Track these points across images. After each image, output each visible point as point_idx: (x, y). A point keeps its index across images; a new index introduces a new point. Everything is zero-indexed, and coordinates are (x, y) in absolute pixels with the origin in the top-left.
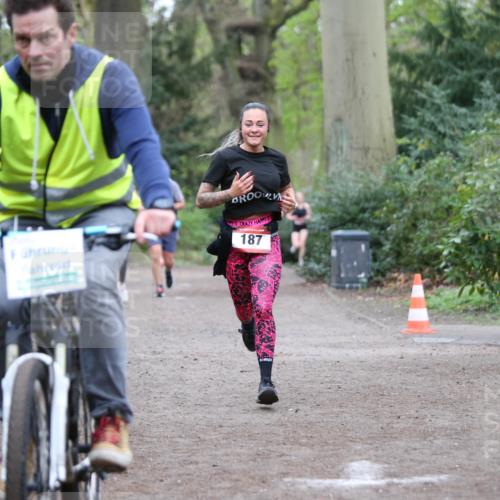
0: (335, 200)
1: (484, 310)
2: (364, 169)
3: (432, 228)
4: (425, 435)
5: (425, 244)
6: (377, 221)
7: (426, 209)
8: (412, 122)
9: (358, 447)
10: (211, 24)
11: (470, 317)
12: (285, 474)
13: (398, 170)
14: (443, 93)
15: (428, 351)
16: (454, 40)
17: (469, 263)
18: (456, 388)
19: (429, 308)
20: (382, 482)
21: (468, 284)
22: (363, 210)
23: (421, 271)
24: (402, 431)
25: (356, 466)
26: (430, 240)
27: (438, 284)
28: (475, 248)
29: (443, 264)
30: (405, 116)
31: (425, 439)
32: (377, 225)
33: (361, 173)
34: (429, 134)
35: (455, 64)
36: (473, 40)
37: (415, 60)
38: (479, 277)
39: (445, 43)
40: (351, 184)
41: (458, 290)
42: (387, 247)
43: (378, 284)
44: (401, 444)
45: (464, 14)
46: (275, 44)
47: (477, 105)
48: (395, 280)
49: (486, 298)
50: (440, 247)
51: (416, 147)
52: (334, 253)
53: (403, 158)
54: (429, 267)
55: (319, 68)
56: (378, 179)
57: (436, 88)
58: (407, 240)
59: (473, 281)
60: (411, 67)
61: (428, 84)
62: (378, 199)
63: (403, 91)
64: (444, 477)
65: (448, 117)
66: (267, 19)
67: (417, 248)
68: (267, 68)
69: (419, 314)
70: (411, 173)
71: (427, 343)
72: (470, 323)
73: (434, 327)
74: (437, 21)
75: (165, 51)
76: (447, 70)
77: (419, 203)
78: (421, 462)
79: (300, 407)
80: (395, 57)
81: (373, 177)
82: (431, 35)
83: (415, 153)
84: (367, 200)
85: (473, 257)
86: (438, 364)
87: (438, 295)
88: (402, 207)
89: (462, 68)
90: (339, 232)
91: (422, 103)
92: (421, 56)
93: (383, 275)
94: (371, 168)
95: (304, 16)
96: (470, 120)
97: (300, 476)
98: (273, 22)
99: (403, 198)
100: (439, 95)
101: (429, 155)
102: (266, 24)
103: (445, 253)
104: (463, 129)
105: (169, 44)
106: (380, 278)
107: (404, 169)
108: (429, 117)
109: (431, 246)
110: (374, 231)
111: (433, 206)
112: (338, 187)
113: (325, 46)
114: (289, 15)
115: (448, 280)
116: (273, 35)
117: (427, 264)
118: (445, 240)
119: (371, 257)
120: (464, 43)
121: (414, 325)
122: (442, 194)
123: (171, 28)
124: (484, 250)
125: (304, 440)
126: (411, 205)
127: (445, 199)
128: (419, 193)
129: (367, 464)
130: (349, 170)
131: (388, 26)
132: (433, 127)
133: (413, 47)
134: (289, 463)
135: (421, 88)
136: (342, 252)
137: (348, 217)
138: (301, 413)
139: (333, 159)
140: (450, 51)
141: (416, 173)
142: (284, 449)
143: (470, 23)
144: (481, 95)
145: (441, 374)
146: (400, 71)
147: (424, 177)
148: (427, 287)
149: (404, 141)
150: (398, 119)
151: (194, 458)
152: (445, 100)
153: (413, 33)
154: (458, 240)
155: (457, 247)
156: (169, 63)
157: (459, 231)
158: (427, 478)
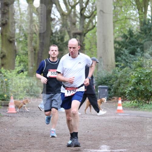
0: (99, 78)
1: (137, 107)
2: (107, 70)
3: (124, 86)
4: (121, 139)
5: (122, 90)
6: (110, 84)
7: (122, 81)
8: (119, 59)
9: (104, 141)
10: (69, 32)
11: (133, 109)
12: (85, 148)
13: (115, 71)
14: (128, 51)
15: (122, 117)
16: (131, 38)
17: (133, 95)
18: (129, 127)
19: (123, 106)
20: (110, 151)
21: (133, 100)
22: (106, 81)
23: (121, 97)
24: (115, 138)
25: (103, 146)
26: (123, 89)
27: (125, 100)
28: (135, 91)
29: (126, 95)
30: (118, 57)
31: (121, 140)
32: (110, 85)
33: (106, 71)
34: (124, 62)
35: (131, 44)
36: (135, 38)
37: (120, 43)
38: (136, 99)
39: (128, 39)
40: (103, 74)
41: (130, 102)
42: (112, 90)
43: (110, 100)
44: (115, 141)
45: (133, 32)
46: (85, 38)
47: (136, 54)
48: (114, 99)
49: (137, 104)
50: (126, 91)
51: (121, 65)
52: (99, 91)
53: (117, 68)
54: (123, 96)
55: (96, 44)
56: (111, 73)
57: (126, 50)
58: (118, 89)
59: (134, 100)
60: (120, 45)
61: (124, 49)
62: (110, 78)
63: (117, 51)
64: (125, 150)
65: (129, 58)
66: (83, 31)
67: (120, 91)
68: (83, 44)
69: (120, 108)
70: (119, 71)
71: (122, 115)
72: (133, 110)
73: (124, 111)
74: (126, 33)
75: (57, 39)
76: (129, 45)
77: (121, 79)
78: (119, 146)
79: (89, 131)
80: (115, 42)
81: (109, 72)
82: (125, 36)
83: (120, 67)
84: (108, 78)
85: (134, 94)
86: (125, 121)
87: (125, 103)
88: (116, 80)
89: (132, 45)
90: (100, 86)
91: (122, 54)
92: (122, 42)
93: (111, 97)
94: (109, 70)
95: (93, 31)
96: (134, 59)
97: (88, 149)
98: (85, 32)
99: (117, 78)
100: (127, 52)
101: (124, 67)
102: (83, 33)
103: (127, 92)
104: (132, 61)
105: (58, 37)
106: (110, 98)
107: (117, 70)
108: (124, 57)
109: (123, 90)
110: (109, 86)
111: (124, 80)
112: (100, 74)
113: (98, 39)
114: (89, 31)
115: (128, 99)
116: (84, 36)
117: (122, 95)
118: (127, 89)
119: (108, 93)
120: (133, 39)
121: (119, 110)
122: (127, 77)
123: (59, 33)
124: (137, 92)
125: (90, 140)
126: (119, 80)
127: (127, 78)
128: (121, 77)
129: (106, 146)
130: (103, 71)
131: (114, 34)
132: (125, 60)
133: (120, 39)
134: (86, 145)
135: (122, 50)
136: (101, 91)
137: (102, 82)
138: (89, 133)
139: (99, 67)
140: (130, 41)
141: (120, 71)
142: (85, 142)
143: (135, 34)
144: (137, 52)
145: (125, 123)
146: (117, 45)
147: (122, 73)
148: (122, 101)
149: (117, 63)
150: (116, 57)
151: (61, 143)
152: (128, 53)
153: (120, 36)
154: (130, 89)
155: (130, 91)
156: (58, 42)
157: (131, 87)
158: (121, 150)
